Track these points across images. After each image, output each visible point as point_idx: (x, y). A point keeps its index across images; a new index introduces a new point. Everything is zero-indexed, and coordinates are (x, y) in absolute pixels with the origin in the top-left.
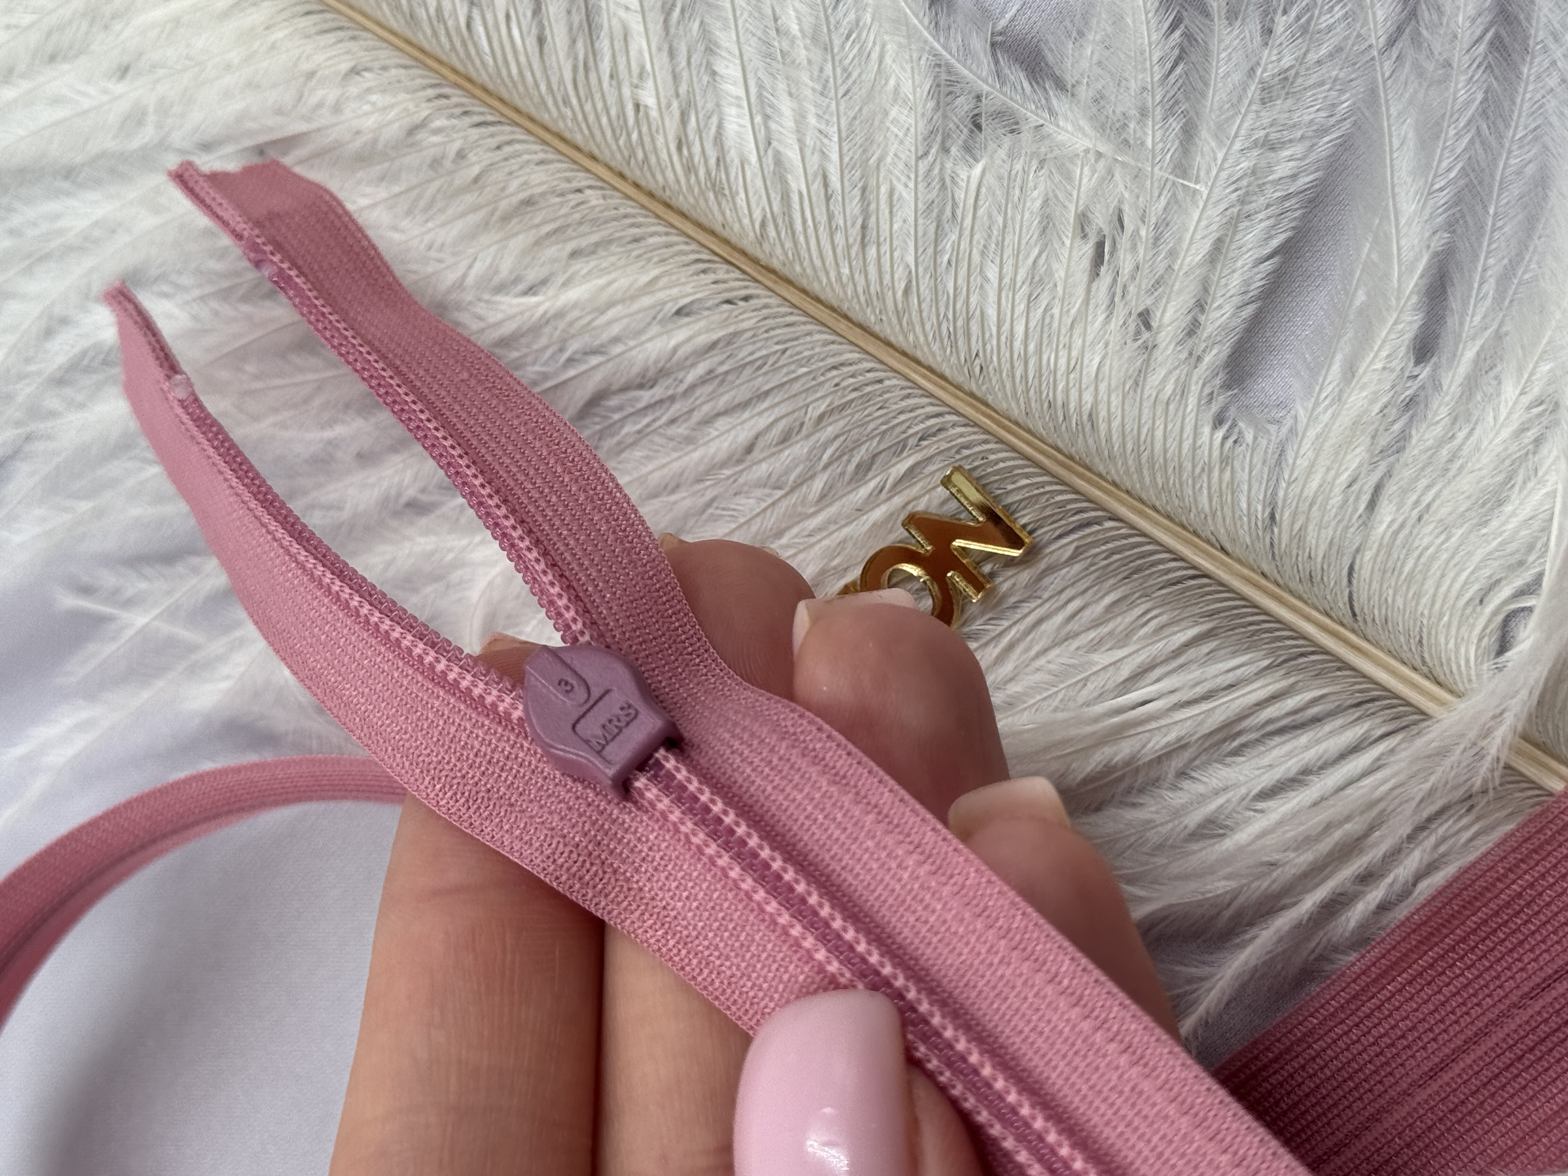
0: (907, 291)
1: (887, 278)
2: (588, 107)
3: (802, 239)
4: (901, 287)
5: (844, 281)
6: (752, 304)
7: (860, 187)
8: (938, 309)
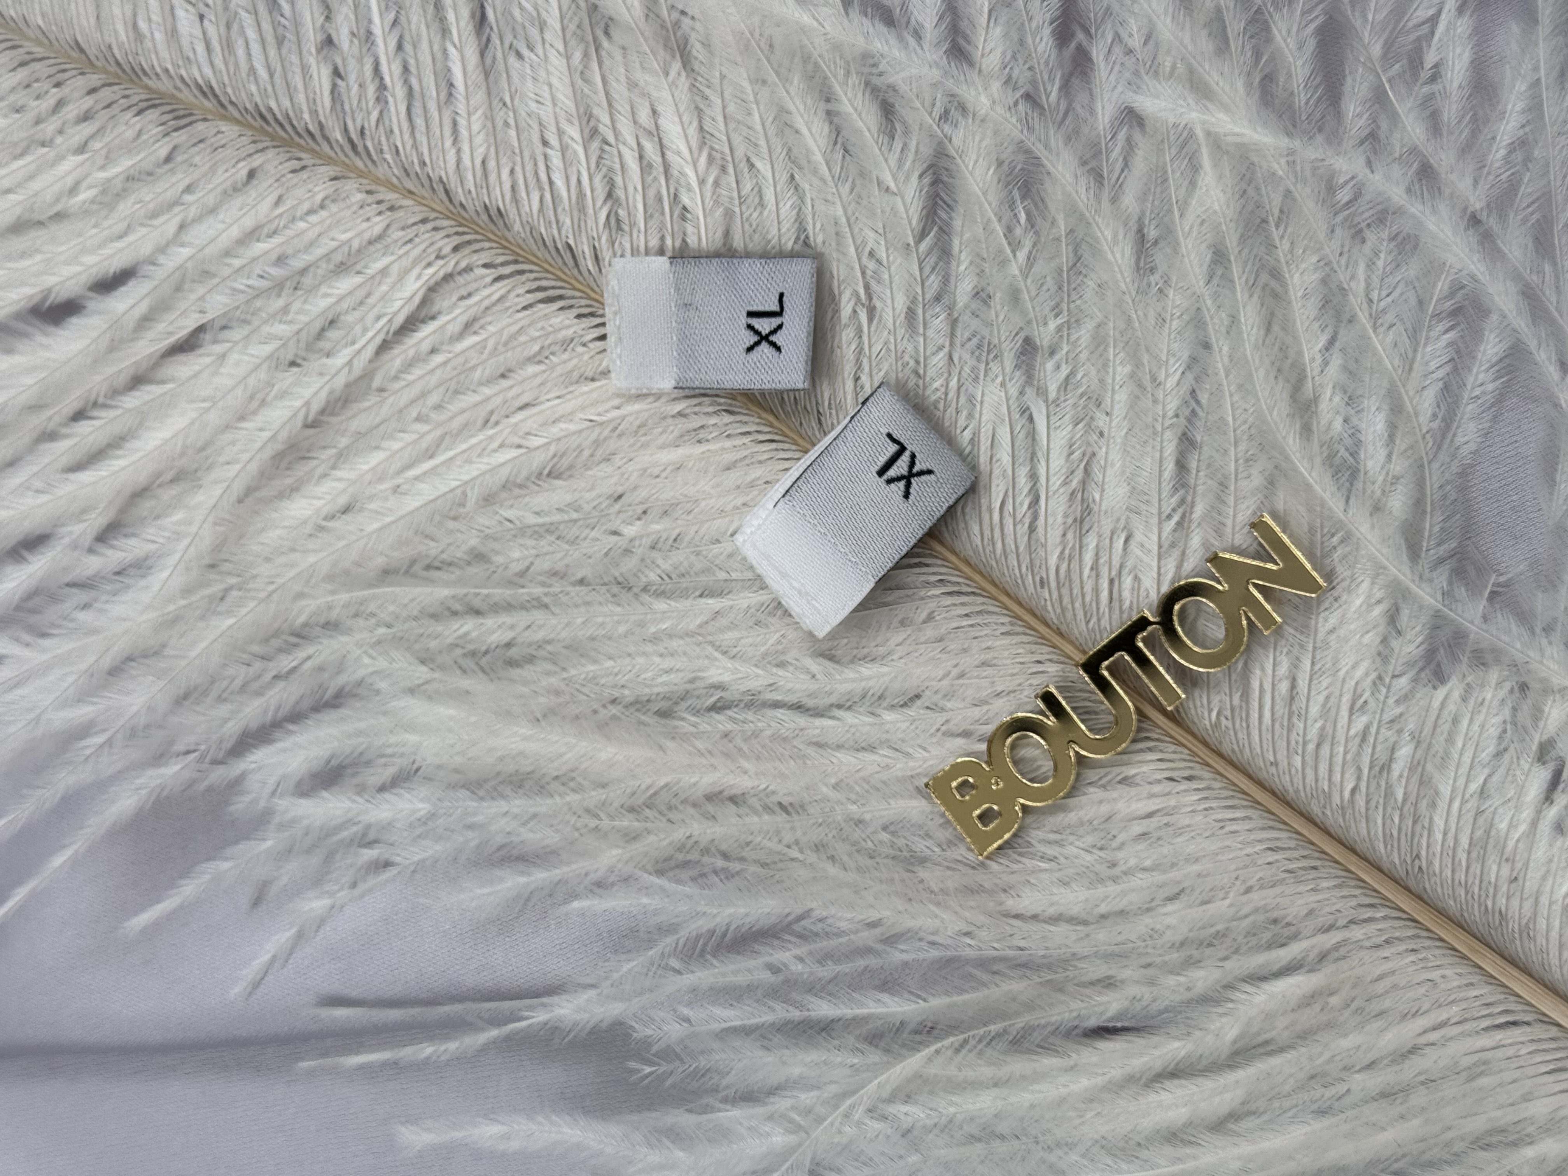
0: (1354, 791)
1: (1337, 777)
2: (1065, 591)
4: (1349, 786)
5: (1293, 771)
6: (1195, 785)
7: (1325, 693)
8: (1385, 809)
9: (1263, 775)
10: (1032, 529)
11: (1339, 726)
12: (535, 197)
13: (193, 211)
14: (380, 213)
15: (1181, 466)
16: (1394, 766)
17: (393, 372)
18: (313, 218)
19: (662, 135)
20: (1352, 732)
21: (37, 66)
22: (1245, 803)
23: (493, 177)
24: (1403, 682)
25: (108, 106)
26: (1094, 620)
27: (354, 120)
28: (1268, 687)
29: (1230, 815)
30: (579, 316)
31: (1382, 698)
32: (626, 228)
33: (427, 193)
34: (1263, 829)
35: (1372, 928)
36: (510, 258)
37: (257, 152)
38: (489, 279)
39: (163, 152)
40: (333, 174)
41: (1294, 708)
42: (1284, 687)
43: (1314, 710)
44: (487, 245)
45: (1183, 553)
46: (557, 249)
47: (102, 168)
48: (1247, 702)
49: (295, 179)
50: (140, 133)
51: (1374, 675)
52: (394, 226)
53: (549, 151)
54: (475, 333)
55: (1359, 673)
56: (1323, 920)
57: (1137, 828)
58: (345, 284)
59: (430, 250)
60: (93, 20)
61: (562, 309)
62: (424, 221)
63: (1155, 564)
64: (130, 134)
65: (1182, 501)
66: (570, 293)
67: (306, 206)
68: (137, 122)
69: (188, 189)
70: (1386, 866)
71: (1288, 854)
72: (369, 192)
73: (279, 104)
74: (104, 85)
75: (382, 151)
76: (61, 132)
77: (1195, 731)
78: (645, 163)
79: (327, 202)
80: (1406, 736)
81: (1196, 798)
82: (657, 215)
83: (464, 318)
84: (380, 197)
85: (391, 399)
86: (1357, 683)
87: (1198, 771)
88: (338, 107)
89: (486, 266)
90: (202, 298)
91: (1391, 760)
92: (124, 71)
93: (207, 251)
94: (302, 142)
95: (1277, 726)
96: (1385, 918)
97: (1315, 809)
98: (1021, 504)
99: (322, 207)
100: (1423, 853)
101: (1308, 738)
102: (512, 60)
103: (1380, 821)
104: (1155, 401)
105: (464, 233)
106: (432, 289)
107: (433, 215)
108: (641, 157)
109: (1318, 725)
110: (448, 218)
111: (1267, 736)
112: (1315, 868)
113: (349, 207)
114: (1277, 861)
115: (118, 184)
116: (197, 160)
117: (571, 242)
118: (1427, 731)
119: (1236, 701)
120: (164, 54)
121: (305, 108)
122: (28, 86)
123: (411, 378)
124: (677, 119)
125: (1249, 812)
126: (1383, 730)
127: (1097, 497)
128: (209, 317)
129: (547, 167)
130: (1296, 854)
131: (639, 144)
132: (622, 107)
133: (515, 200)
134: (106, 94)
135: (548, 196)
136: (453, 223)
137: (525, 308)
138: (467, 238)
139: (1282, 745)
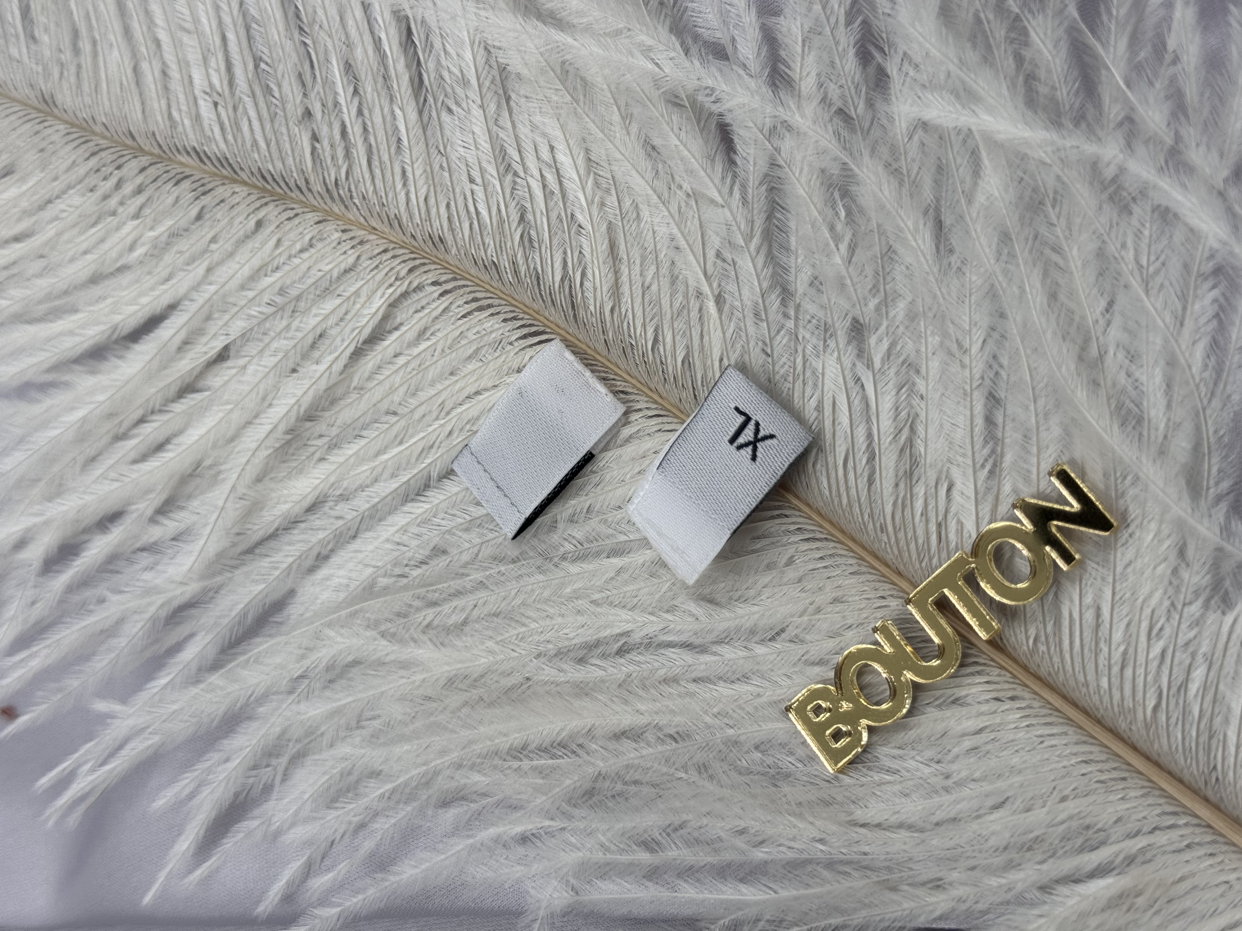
0: (1156, 708)
1: (1139, 696)
2: (901, 535)
3: (1067, 656)
4: (1151, 704)
5: (1102, 692)
6: (1018, 704)
7: (1126, 621)
8: (1183, 725)
9: (1075, 695)
10: (871, 481)
11: (1139, 650)
12: (466, 225)
13: (216, 257)
14: (353, 247)
15: (989, 421)
16: (1190, 686)
17: (366, 375)
18: (305, 255)
19: (559, 165)
20: (1151, 656)
21: (103, 154)
22: (1061, 721)
23: (433, 211)
24: (1195, 608)
25: (155, 180)
26: (926, 559)
27: (329, 175)
28: (1076, 615)
29: (1048, 731)
30: (505, 320)
31: (1176, 624)
32: (536, 245)
33: (387, 230)
34: (1076, 743)
35: (1174, 834)
36: (450, 276)
37: (261, 206)
38: (436, 295)
39: (194, 212)
40: (317, 219)
41: (1100, 634)
42: (1089, 615)
43: (1118, 636)
44: (433, 267)
45: (997, 498)
46: (485, 266)
47: (152, 228)
48: (1060, 630)
49: (289, 225)
50: (177, 200)
51: (1167, 603)
52: (363, 258)
53: (475, 187)
54: (428, 339)
55: (1154, 602)
56: (1132, 826)
57: (967, 743)
58: (329, 305)
59: (390, 274)
60: (140, 115)
61: (492, 315)
62: (385, 251)
63: (973, 508)
64: (171, 200)
65: (993, 451)
66: (496, 302)
67: (298, 246)
68: (176, 191)
69: (214, 240)
70: (1186, 776)
71: (1100, 766)
72: (344, 231)
73: (276, 167)
74: (151, 165)
75: (351, 197)
76: (122, 203)
77: (1016, 656)
78: (547, 192)
79: (314, 241)
80: (1200, 658)
81: (1018, 716)
82: (560, 233)
83: (417, 328)
84: (351, 234)
85: (367, 395)
86: (1153, 612)
87: (1019, 691)
88: (319, 165)
89: (434, 283)
90: (226, 324)
91: (1187, 680)
92: (164, 152)
93: (226, 287)
94: (293, 195)
95: (1086, 650)
96: (1186, 825)
97: (1122, 725)
98: (861, 460)
99: (311, 246)
100: (1219, 767)
101: (1113, 662)
102: (445, 116)
103: (1180, 736)
104: (963, 366)
105: (415, 259)
106: (393, 305)
107: (392, 246)
108: (544, 186)
109: (1122, 648)
110: (402, 247)
111: (1078, 660)
112: (1124, 779)
113: (329, 244)
114: (1091, 772)
115: (164, 238)
116: (219, 216)
117: (495, 260)
118: (1219, 653)
119: (1050, 628)
120: (191, 136)
121: (293, 169)
122: (98, 170)
123: (381, 377)
124: (568, 152)
125: (1065, 729)
126: (1178, 654)
127: (922, 450)
128: (232, 338)
129: (474, 200)
130: (1107, 766)
131: (542, 176)
132: (528, 148)
133: (452, 230)
134: (152, 171)
135: (475, 222)
136: (407, 251)
137: (464, 316)
138: (418, 262)
139: (1090, 667)
